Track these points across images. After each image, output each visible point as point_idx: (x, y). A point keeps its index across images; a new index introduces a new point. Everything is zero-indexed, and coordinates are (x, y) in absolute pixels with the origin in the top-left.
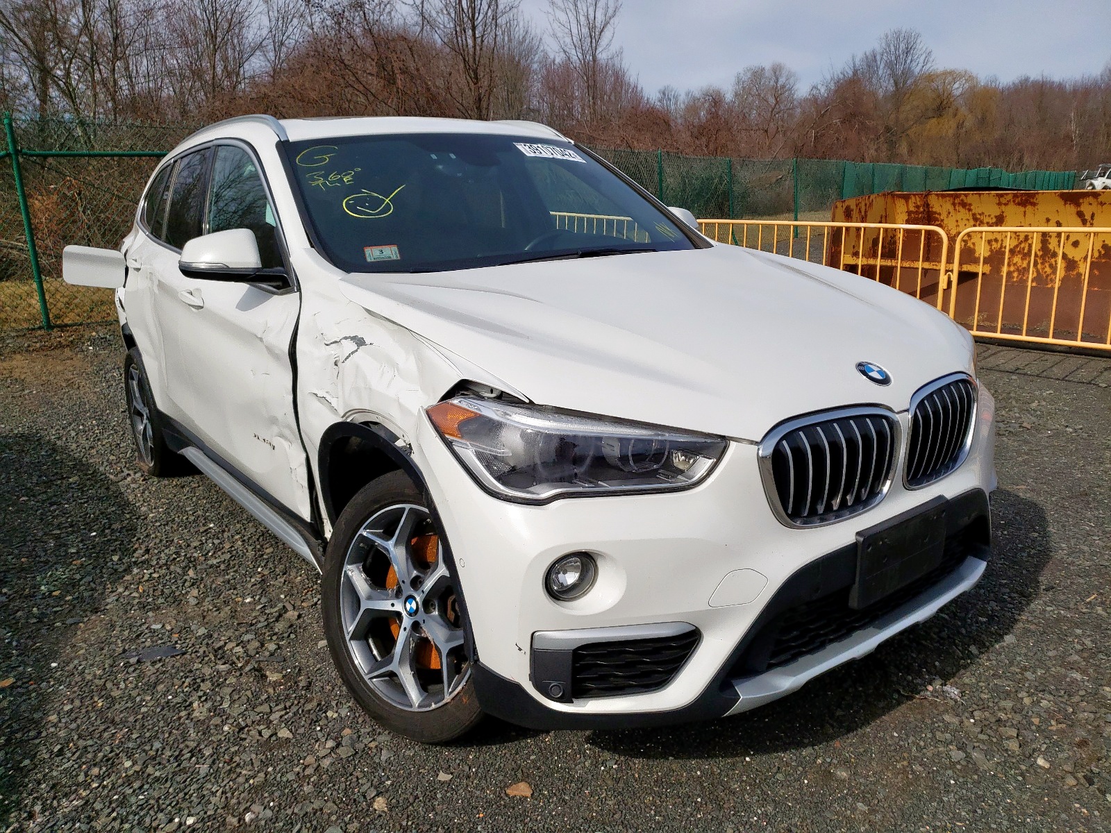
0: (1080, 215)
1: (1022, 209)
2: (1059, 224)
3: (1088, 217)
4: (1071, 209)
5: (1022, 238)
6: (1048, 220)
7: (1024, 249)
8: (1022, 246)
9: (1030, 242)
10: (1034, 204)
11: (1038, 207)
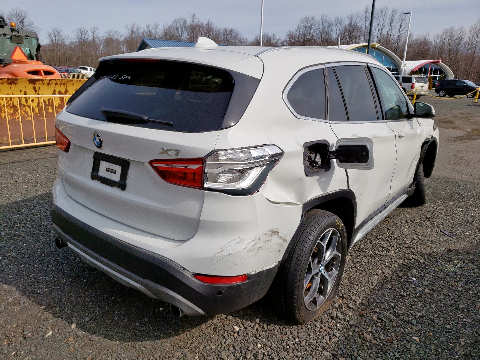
0: (35, 88)
1: (10, 86)
2: (25, 93)
3: (37, 89)
4: (32, 86)
5: (9, 99)
6: (21, 91)
7: (10, 104)
8: (9, 103)
9: (13, 101)
10: (16, 84)
11: (17, 85)
